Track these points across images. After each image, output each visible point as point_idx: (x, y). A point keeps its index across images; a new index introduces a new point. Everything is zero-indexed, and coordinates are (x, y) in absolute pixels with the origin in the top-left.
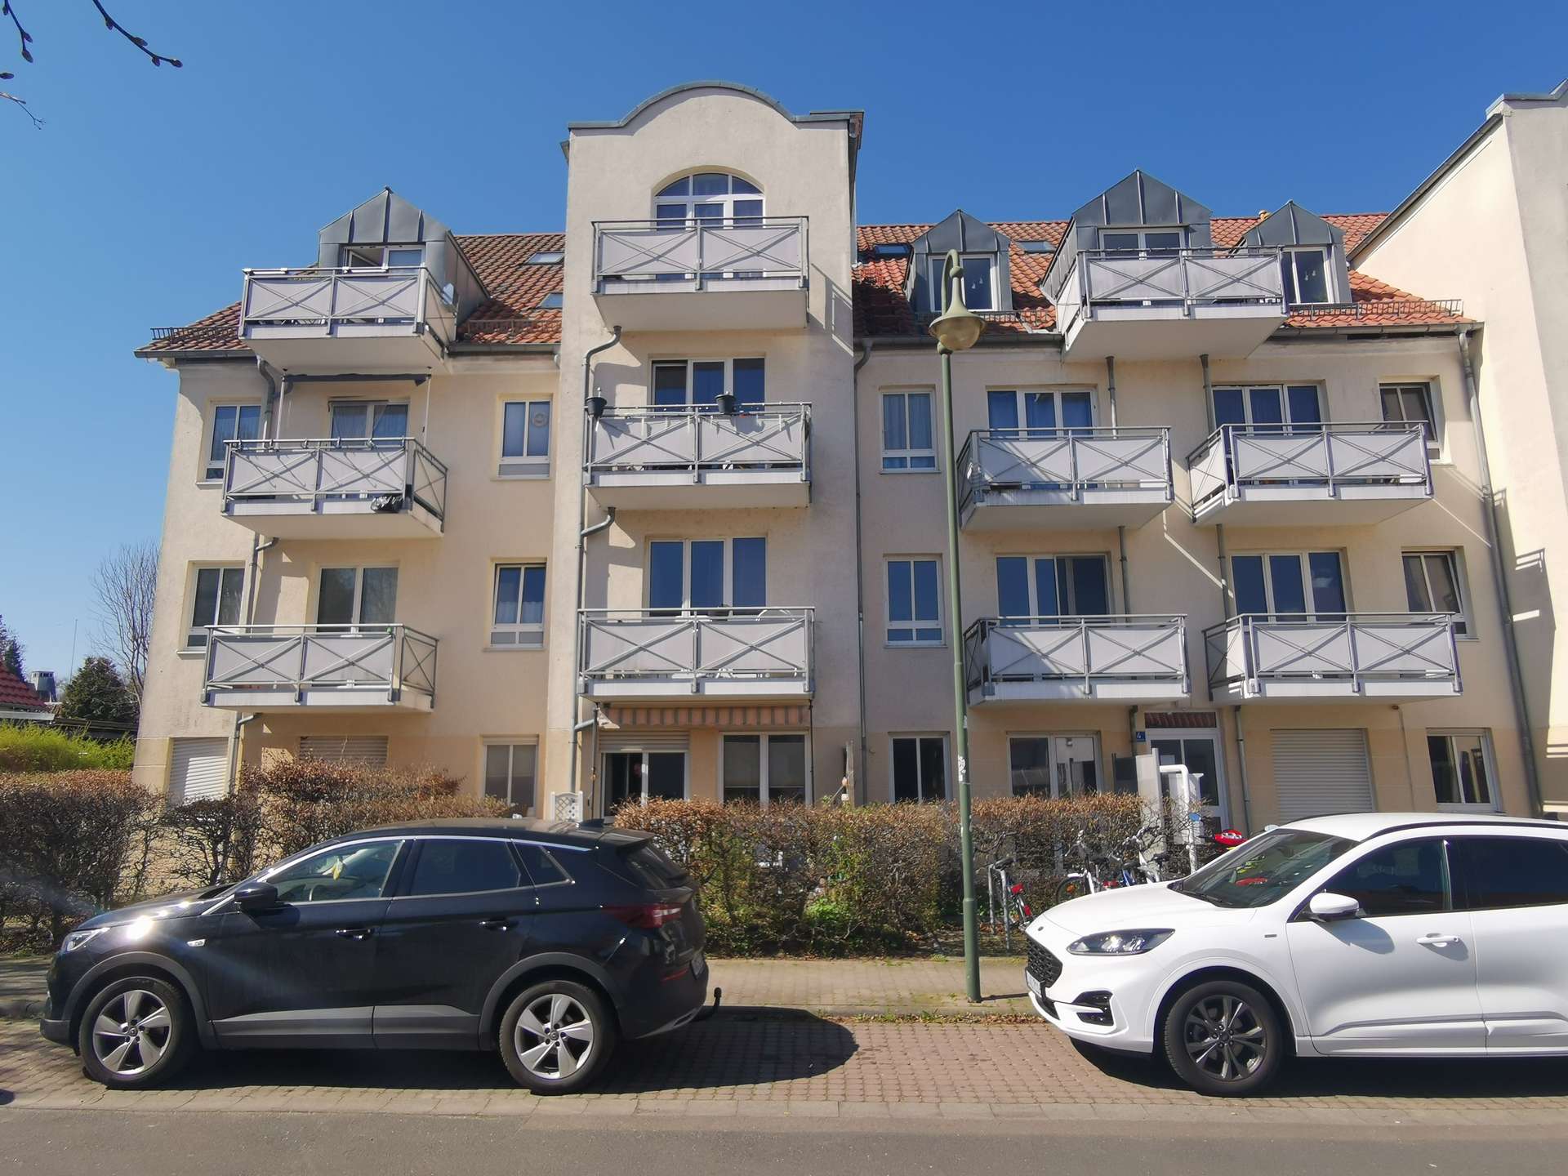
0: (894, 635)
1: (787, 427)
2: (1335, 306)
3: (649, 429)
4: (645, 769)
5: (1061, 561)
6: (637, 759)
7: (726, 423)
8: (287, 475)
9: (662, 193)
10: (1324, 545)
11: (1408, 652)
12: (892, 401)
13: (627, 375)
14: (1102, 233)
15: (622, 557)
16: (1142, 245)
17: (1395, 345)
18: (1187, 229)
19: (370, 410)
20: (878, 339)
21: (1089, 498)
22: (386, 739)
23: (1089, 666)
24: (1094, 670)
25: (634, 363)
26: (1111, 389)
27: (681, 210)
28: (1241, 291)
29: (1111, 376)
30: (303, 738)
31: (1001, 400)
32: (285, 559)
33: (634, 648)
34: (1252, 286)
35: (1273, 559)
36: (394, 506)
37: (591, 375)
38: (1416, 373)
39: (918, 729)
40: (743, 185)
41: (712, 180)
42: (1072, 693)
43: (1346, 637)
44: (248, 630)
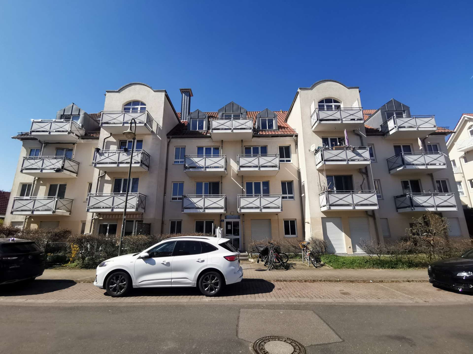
0: (173, 199)
1: (138, 154)
2: (275, 130)
3: (109, 155)
4: (108, 228)
5: (210, 183)
6: (107, 225)
7: (125, 154)
8: (35, 164)
9: (126, 105)
10: (265, 180)
11: (271, 203)
12: (177, 149)
13: (113, 143)
14: (224, 115)
15: (108, 182)
16: (232, 117)
17: (282, 138)
18: (242, 114)
19: (65, 150)
20: (173, 136)
21: (208, 170)
22: (59, 221)
23: (204, 205)
24: (205, 206)
25: (115, 141)
26: (222, 147)
27: (129, 109)
28: (243, 127)
29: (222, 144)
30: (41, 222)
31: (200, 149)
32: (41, 182)
33: (99, 201)
34: (246, 126)
35: (255, 183)
36: (58, 170)
37: (105, 143)
38: (287, 144)
39: (176, 219)
40: (143, 104)
41: (136, 103)
42: (200, 211)
43: (259, 199)
44: (31, 198)
